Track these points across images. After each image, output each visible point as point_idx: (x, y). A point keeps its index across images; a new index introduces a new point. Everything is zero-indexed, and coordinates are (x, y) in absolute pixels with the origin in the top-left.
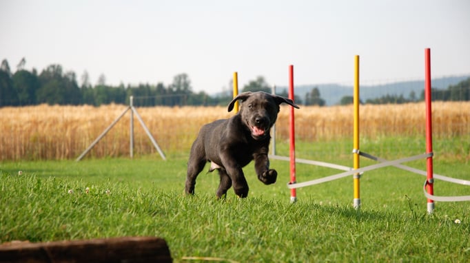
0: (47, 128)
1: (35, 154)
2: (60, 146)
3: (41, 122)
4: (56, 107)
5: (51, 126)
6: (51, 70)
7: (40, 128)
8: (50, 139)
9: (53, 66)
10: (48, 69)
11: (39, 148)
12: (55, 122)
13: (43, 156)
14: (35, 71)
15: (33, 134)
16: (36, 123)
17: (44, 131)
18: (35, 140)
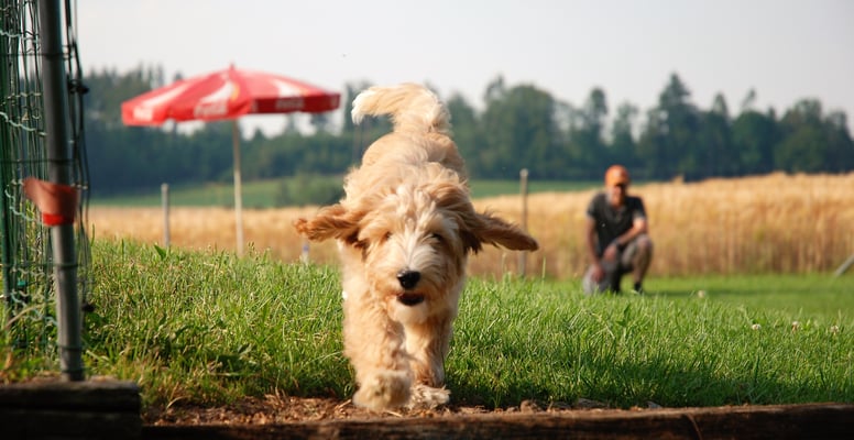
0: (783, 215)
1: (761, 263)
2: (806, 249)
3: (772, 206)
4: (801, 178)
5: (790, 212)
6: (802, 109)
7: (770, 216)
8: (788, 235)
9: (806, 103)
10: (797, 107)
11: (768, 252)
12: (796, 204)
13: (775, 266)
14: (772, 112)
15: (757, 227)
16: (763, 208)
17: (776, 221)
18: (762, 237)
